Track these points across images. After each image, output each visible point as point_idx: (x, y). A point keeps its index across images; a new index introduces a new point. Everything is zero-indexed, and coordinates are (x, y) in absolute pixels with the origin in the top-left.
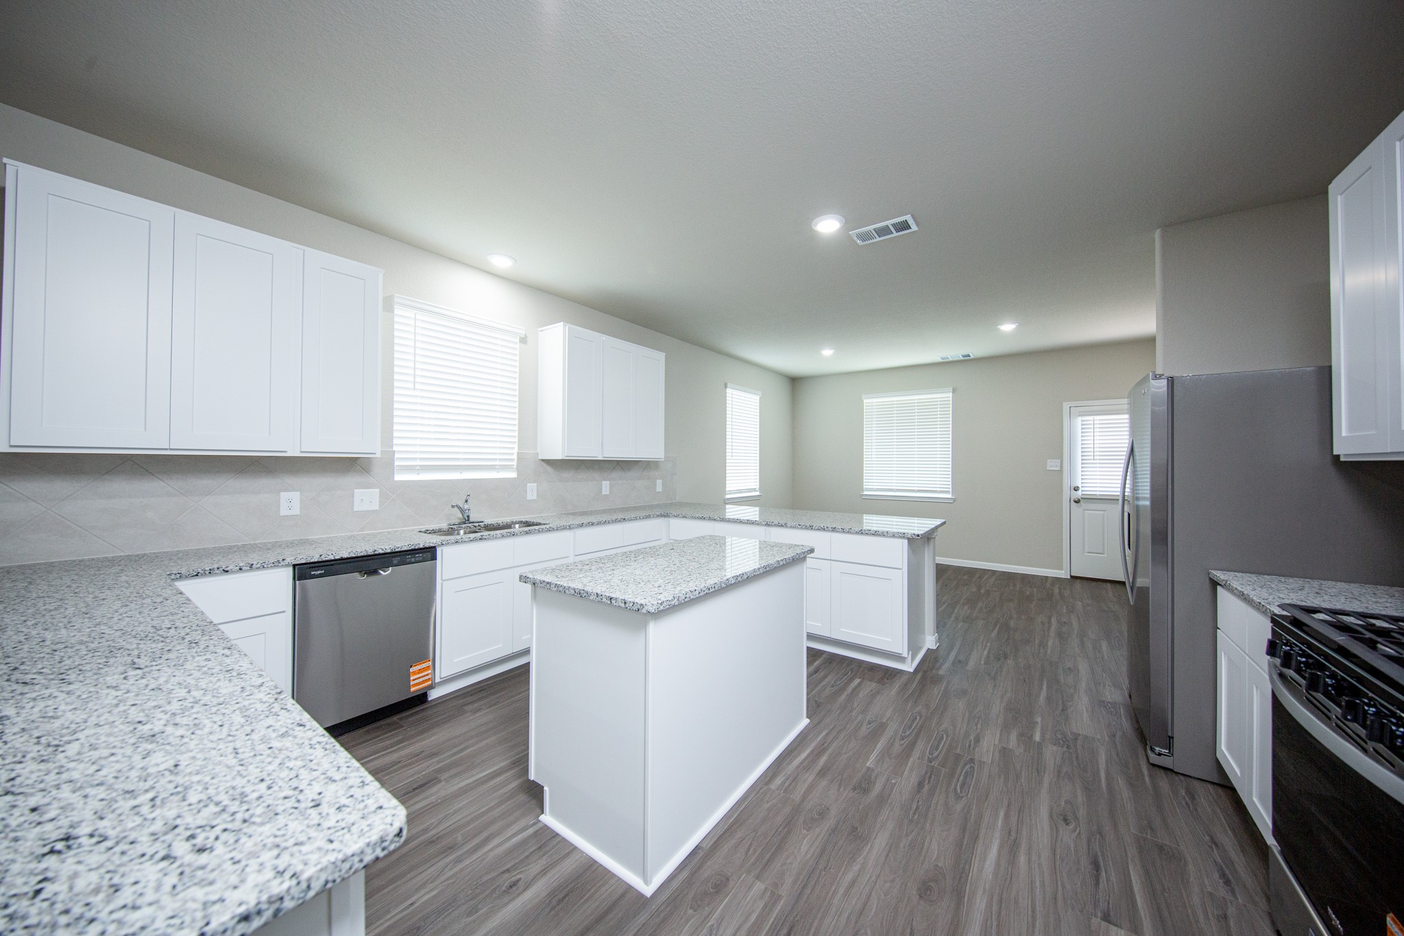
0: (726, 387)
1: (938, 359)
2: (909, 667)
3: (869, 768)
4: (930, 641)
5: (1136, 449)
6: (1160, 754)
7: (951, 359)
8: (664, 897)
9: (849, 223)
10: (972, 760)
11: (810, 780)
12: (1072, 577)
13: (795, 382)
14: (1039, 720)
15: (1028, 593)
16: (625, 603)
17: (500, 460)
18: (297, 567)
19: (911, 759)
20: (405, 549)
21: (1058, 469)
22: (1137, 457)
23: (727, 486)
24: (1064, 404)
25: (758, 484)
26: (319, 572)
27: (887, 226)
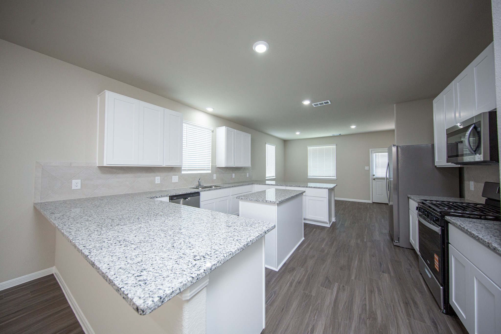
0: (266, 144)
1: (332, 135)
2: (328, 226)
3: (323, 248)
4: (333, 220)
5: (389, 164)
6: (396, 242)
7: (335, 135)
8: (281, 271)
9: (312, 102)
10: (349, 245)
11: (308, 250)
12: (373, 202)
13: (285, 142)
14: (365, 237)
15: (360, 207)
16: (271, 202)
17: (207, 167)
18: (171, 197)
19: (333, 246)
20: (193, 192)
21: (368, 169)
22: (390, 166)
23: (266, 175)
24: (370, 149)
25: (275, 174)
26: (175, 198)
27: (323, 103)
